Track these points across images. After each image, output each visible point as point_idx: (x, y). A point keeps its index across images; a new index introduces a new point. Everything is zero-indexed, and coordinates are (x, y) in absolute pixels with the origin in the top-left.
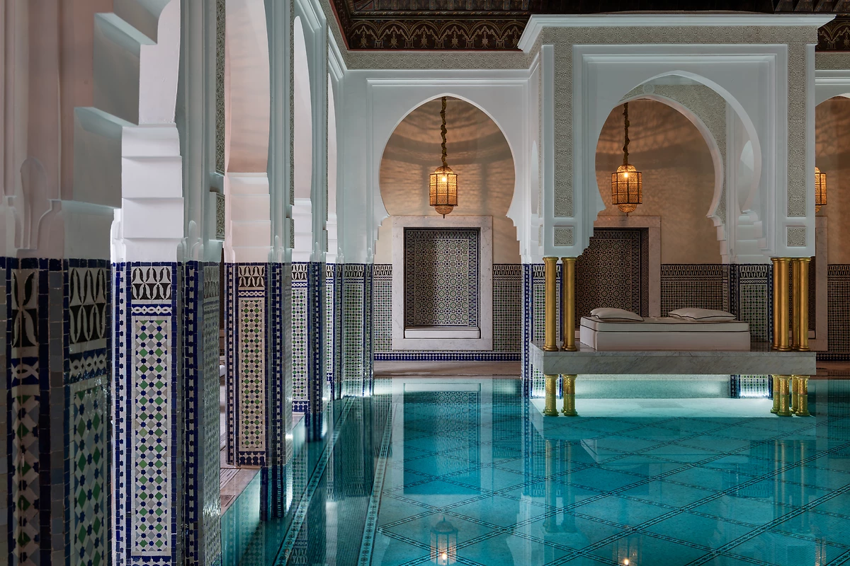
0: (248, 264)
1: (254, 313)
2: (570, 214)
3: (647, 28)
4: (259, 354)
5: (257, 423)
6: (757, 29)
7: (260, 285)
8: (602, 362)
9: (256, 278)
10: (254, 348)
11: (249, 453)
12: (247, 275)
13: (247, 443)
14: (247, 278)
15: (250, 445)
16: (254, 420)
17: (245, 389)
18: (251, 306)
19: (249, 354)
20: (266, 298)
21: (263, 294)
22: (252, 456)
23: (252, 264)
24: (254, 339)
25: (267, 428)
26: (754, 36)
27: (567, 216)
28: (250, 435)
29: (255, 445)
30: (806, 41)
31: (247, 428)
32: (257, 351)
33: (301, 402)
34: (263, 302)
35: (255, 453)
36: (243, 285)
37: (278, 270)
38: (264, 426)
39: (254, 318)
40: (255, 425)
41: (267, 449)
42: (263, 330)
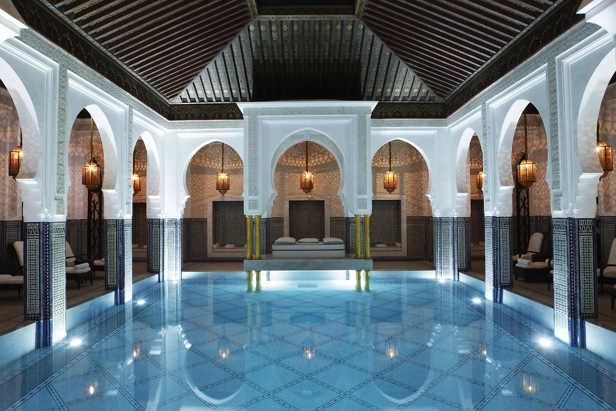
0: (31, 223)
1: (34, 246)
2: (256, 195)
3: (292, 108)
4: (36, 266)
5: (35, 300)
6: (343, 108)
7: (37, 233)
8: (271, 265)
9: (35, 229)
10: (34, 264)
11: (31, 314)
12: (31, 228)
13: (31, 310)
14: (31, 229)
15: (32, 311)
16: (34, 298)
17: (30, 283)
18: (33, 243)
19: (32, 266)
20: (40, 239)
21: (38, 237)
22: (33, 316)
23: (33, 223)
24: (34, 259)
25: (40, 302)
26: (342, 111)
27: (254, 195)
28: (32, 306)
29: (34, 311)
30: (366, 113)
31: (31, 302)
32: (35, 265)
33: (113, 285)
34: (38, 241)
35: (35, 314)
36: (29, 233)
37: (48, 226)
38: (39, 301)
39: (34, 249)
40: (34, 301)
41: (40, 312)
42: (38, 255)
